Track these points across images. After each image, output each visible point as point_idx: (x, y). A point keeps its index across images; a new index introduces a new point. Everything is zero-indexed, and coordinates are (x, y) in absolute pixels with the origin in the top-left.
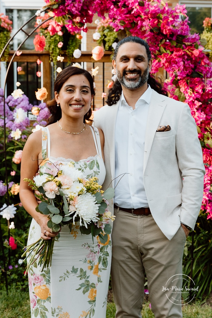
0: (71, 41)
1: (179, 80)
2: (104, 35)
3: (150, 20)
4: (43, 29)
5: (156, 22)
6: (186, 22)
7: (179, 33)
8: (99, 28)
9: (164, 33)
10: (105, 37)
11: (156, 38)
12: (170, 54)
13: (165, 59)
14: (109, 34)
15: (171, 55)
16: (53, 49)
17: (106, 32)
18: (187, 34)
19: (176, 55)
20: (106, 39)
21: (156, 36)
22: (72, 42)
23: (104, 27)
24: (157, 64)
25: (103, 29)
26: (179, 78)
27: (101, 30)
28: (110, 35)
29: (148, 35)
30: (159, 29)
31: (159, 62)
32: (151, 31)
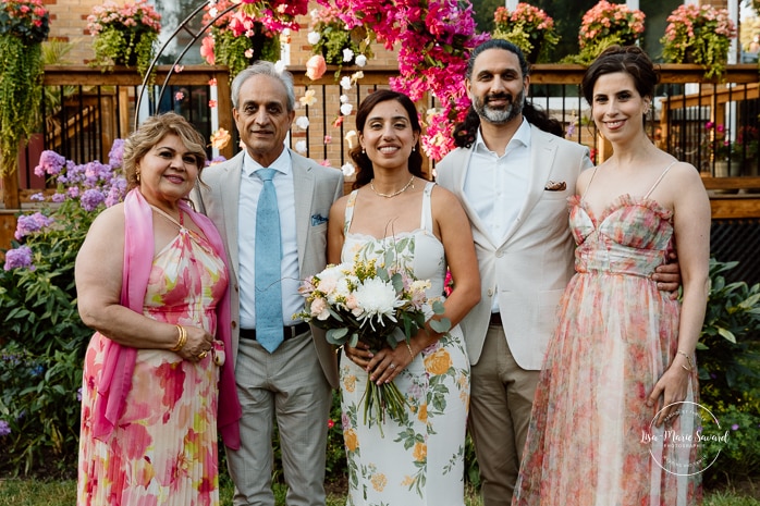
0: (266, 48)
1: (458, 112)
2: (324, 37)
3: (407, 9)
4: (216, 27)
5: (417, 13)
6: (469, 12)
7: (457, 31)
8: (315, 26)
9: (432, 32)
10: (327, 40)
11: (418, 40)
12: (442, 67)
13: (434, 77)
14: (333, 35)
15: (444, 70)
16: (235, 62)
17: (326, 32)
18: (471, 34)
19: (451, 69)
20: (328, 44)
21: (418, 37)
22: (269, 49)
23: (323, 24)
24: (420, 85)
25: (322, 27)
26: (457, 108)
27: (318, 28)
28: (335, 37)
29: (405, 36)
30: (423, 25)
31: (424, 82)
32: (410, 28)
